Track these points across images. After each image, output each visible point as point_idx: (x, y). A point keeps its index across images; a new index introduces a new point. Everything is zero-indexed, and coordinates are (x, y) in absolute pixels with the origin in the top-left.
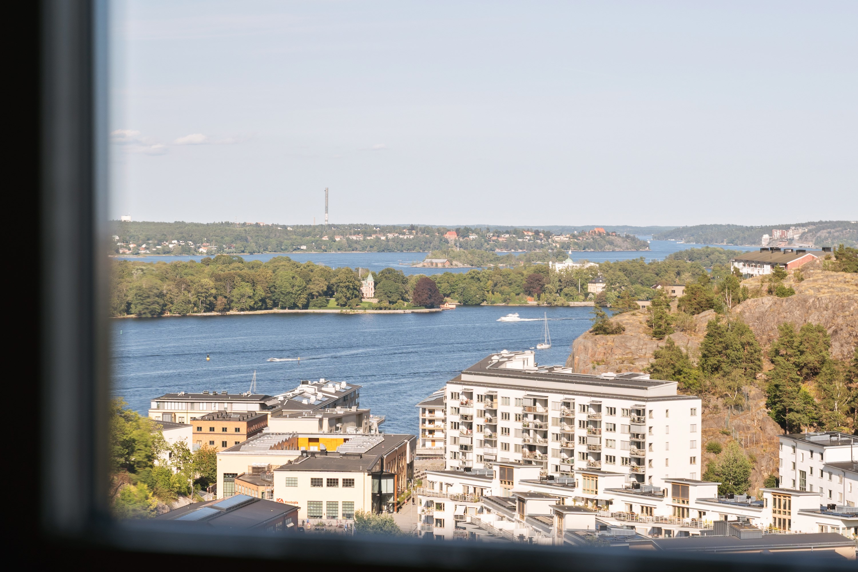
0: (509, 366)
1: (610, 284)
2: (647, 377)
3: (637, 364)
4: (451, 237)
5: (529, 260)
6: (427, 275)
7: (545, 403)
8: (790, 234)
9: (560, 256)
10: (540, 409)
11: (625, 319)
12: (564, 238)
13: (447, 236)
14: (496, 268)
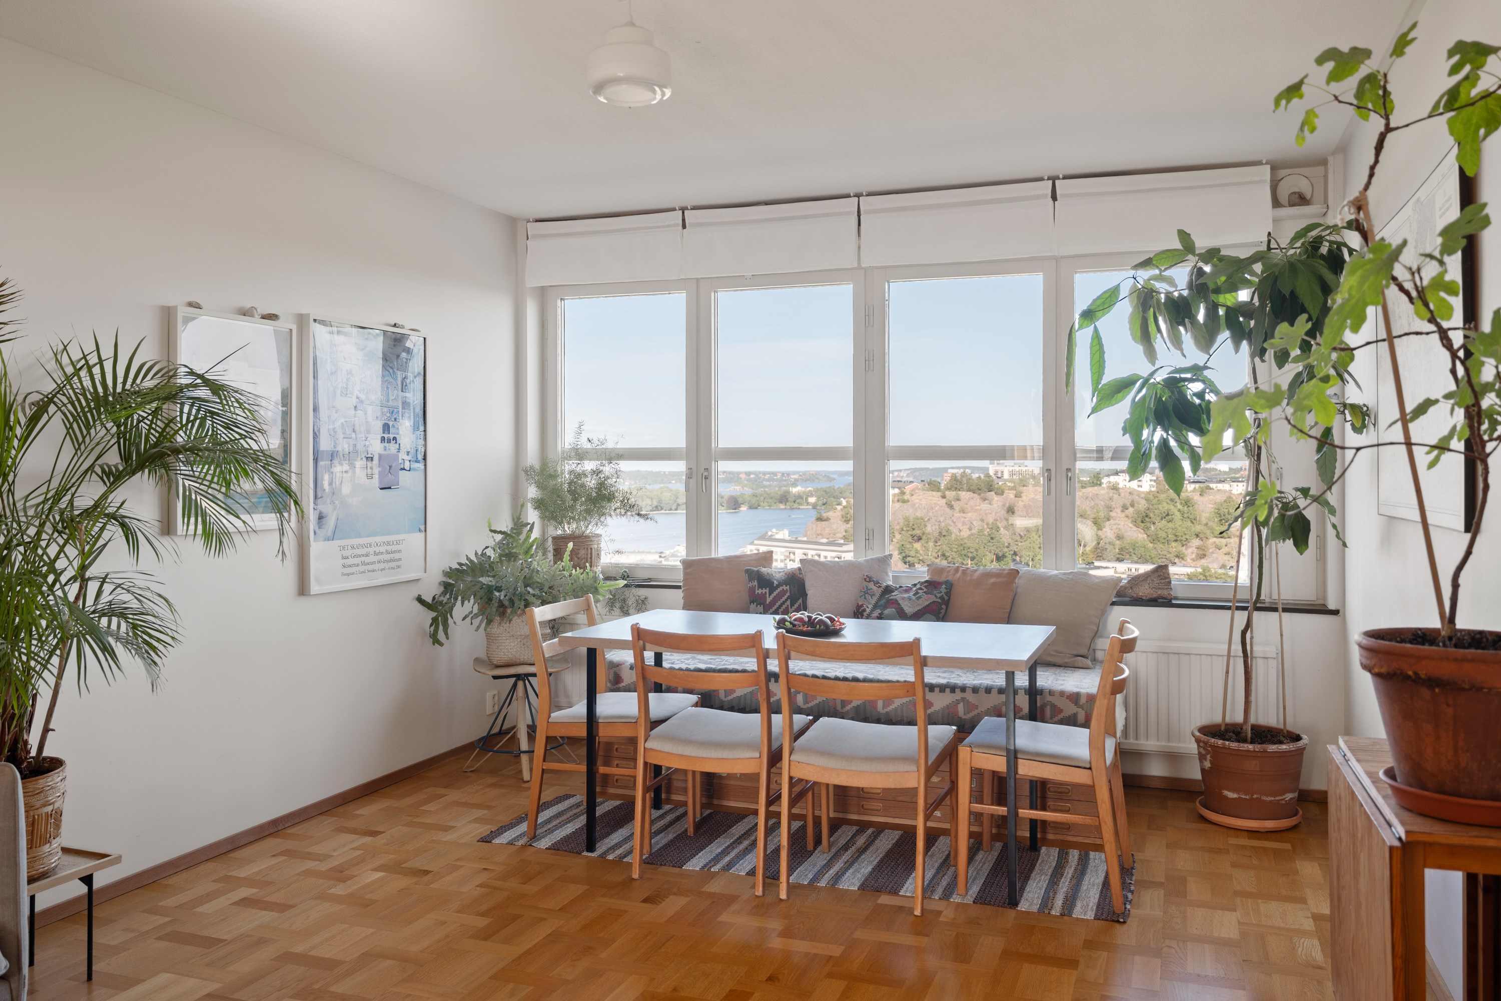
0: (777, 537)
1: (818, 498)
2: (842, 541)
3: (837, 535)
4: (743, 476)
5: (780, 487)
6: (733, 494)
7: (794, 554)
8: (902, 474)
9: (794, 485)
10: (792, 556)
11: (830, 514)
12: (796, 476)
13: (741, 476)
14: (765, 491)
